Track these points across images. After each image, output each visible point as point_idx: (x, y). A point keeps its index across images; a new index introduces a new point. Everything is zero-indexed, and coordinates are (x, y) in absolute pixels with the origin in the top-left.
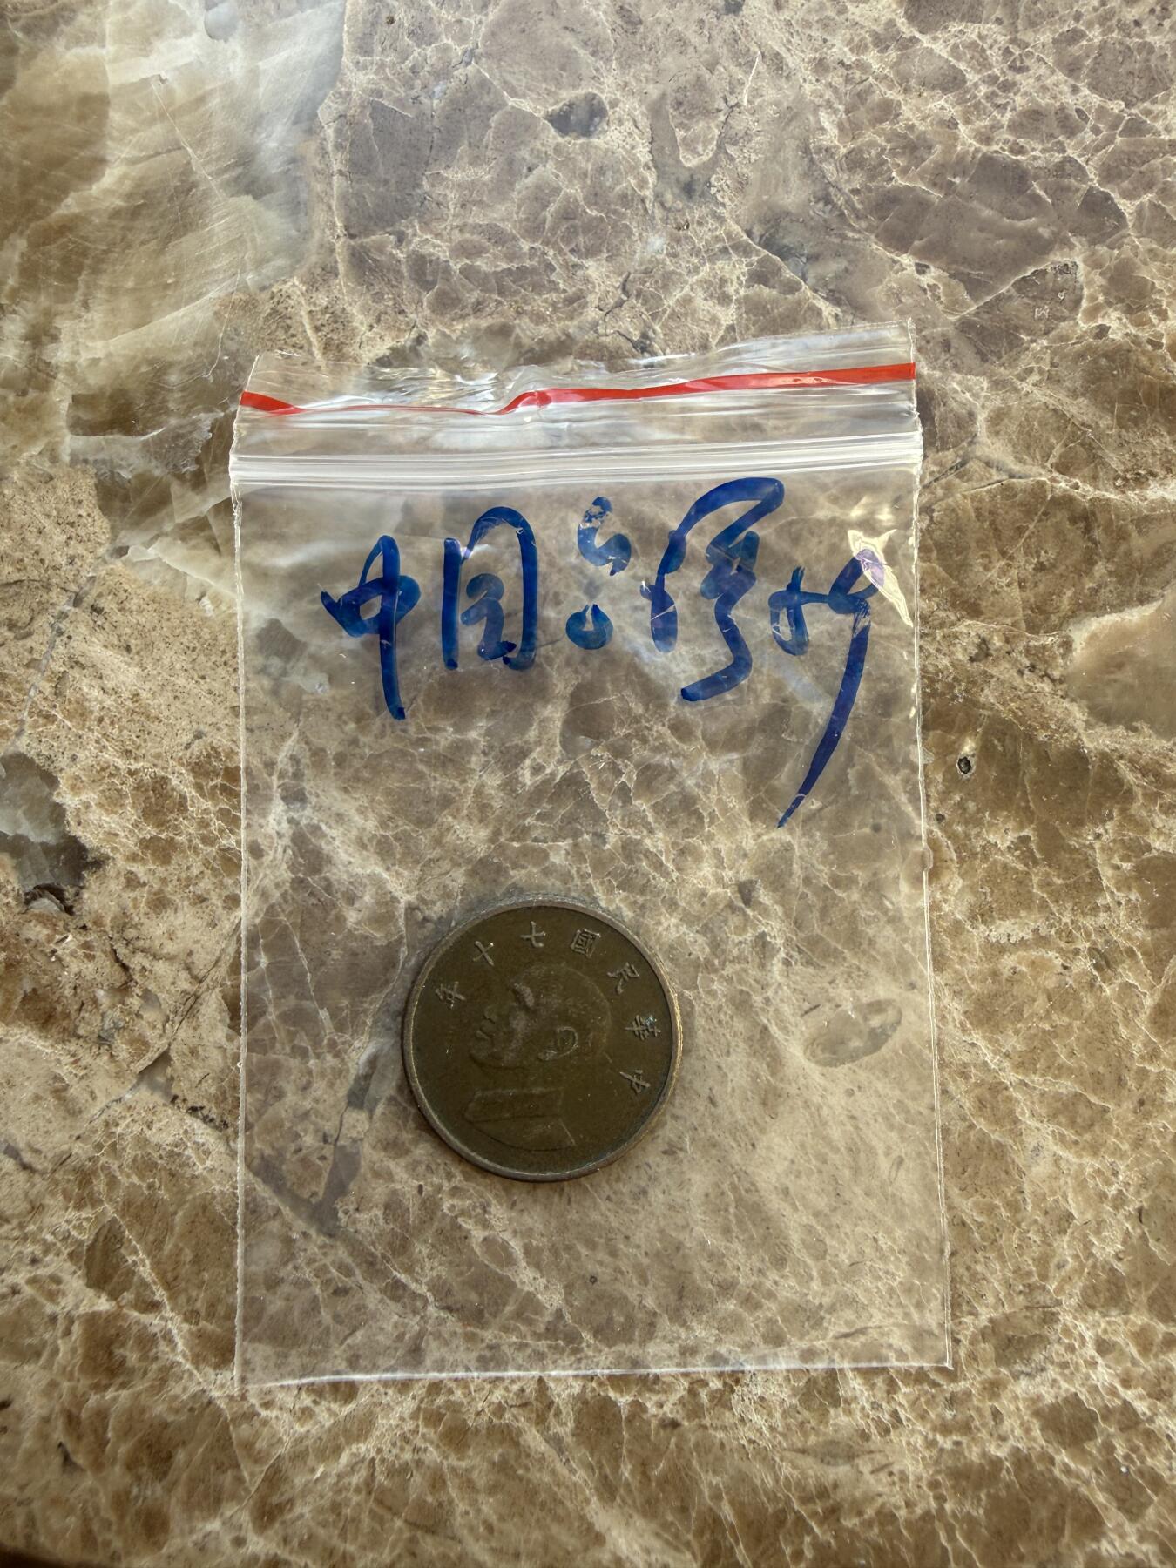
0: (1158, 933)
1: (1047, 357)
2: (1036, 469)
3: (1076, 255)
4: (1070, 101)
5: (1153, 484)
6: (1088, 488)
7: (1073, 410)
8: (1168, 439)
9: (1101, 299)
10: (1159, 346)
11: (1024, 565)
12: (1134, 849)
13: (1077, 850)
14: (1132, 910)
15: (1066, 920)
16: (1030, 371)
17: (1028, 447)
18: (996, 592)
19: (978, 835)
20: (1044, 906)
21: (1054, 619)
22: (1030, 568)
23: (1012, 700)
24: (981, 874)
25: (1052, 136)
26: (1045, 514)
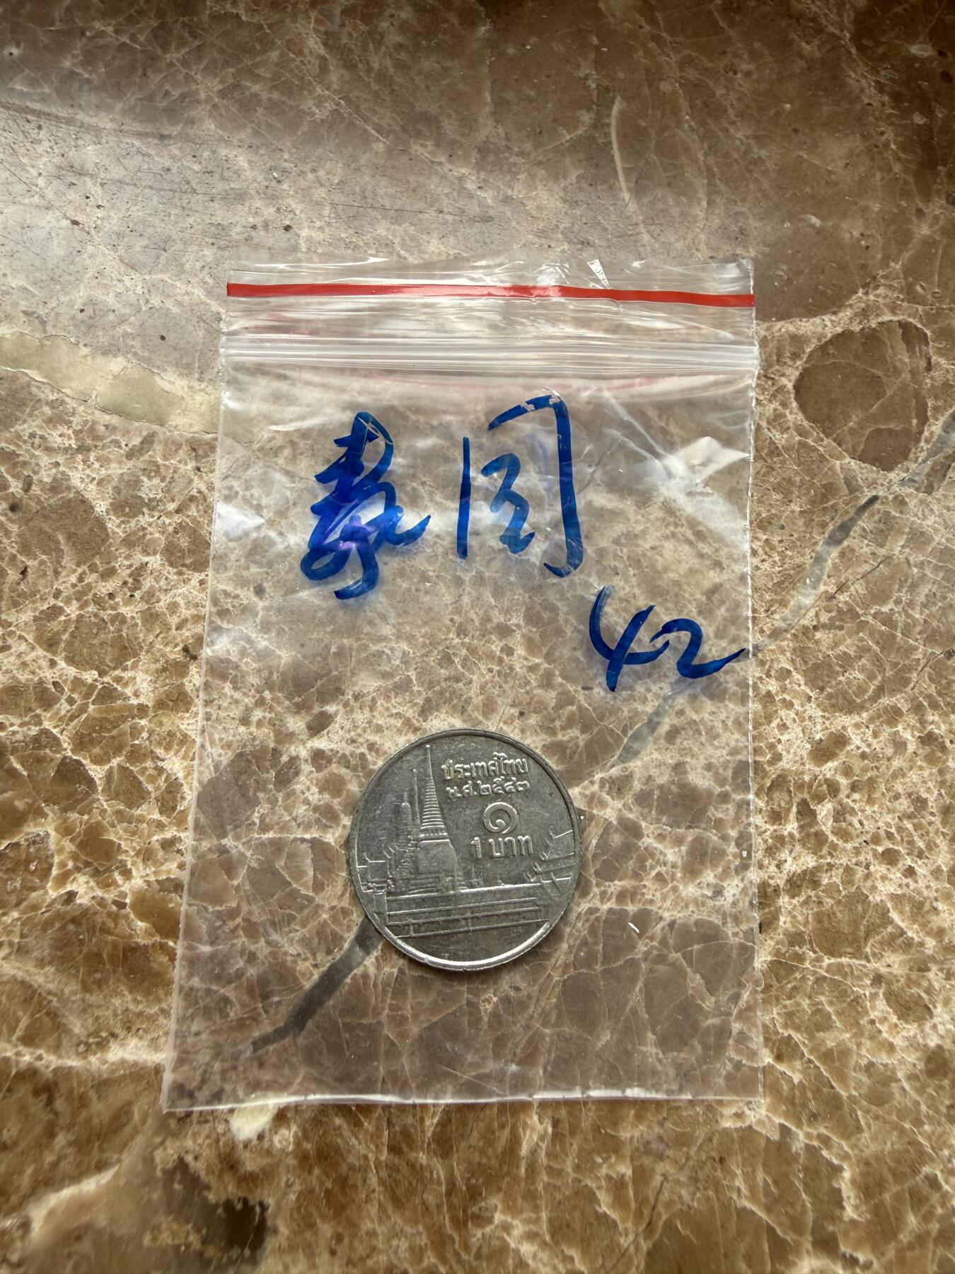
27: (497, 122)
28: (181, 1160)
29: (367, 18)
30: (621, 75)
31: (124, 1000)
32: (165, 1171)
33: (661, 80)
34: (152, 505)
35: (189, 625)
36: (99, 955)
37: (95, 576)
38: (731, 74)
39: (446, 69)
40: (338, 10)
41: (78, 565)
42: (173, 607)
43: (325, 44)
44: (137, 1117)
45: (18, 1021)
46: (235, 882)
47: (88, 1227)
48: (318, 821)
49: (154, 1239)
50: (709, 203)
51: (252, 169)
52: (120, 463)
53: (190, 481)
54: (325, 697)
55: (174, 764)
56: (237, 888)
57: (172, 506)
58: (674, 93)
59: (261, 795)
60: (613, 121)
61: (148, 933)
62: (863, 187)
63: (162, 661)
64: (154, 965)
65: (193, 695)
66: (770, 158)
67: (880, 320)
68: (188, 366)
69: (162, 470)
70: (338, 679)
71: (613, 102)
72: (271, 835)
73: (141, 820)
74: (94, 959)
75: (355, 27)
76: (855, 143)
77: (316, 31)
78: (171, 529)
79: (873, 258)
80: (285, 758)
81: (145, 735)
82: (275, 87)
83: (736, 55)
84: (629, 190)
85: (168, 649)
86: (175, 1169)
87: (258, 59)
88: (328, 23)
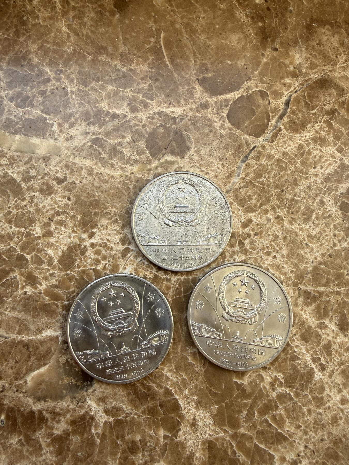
0: (59, 457)
1: (12, 303)
2: (12, 335)
3: (16, 274)
4: (10, 231)
5: (43, 332)
6: (27, 337)
7: (20, 316)
8: (46, 318)
9: (24, 284)
10: (41, 293)
11: (12, 362)
12: (50, 435)
13: (35, 440)
14: (51, 453)
15: (34, 460)
16: (7, 308)
17: (9, 329)
18: (5, 372)
19: (8, 441)
20: (28, 457)
21: (22, 375)
22: (14, 363)
23: (13, 401)
24: (10, 453)
25: (6, 241)
26: (16, 347)
27: (125, 45)
28: (67, 360)
29: (80, 18)
30: (162, 24)
31: (45, 319)
32: (63, 364)
33: (175, 24)
34: (34, 178)
35: (49, 211)
36: (36, 308)
37: (20, 201)
38: (198, 19)
39: (107, 31)
40: (71, 17)
41: (14, 198)
42: (44, 207)
43: (68, 29)
44: (53, 350)
45: (16, 328)
46: (72, 283)
47: (43, 381)
48: (95, 263)
49: (62, 382)
50: (194, 61)
51: (51, 71)
52: (23, 166)
53: (44, 169)
54: (92, 227)
55: (51, 252)
56: (73, 285)
57: (40, 177)
58: (180, 27)
59: (77, 258)
60: (162, 40)
61: (49, 300)
62: (244, 49)
63: (43, 223)
64: (52, 309)
65: (53, 231)
66: (213, 44)
67: (252, 91)
68: (39, 135)
69: (35, 167)
70: (96, 222)
71: (161, 34)
72: (81, 269)
73: (43, 269)
74: (35, 309)
75: (77, 22)
76: (240, 35)
77: (65, 25)
78: (40, 184)
79: (249, 71)
80: (82, 246)
81: (41, 245)
82: (54, 45)
83: (199, 12)
84: (169, 61)
85: (44, 219)
86: (66, 363)
87: (48, 36)
88: (68, 22)
